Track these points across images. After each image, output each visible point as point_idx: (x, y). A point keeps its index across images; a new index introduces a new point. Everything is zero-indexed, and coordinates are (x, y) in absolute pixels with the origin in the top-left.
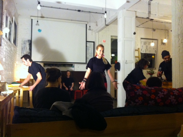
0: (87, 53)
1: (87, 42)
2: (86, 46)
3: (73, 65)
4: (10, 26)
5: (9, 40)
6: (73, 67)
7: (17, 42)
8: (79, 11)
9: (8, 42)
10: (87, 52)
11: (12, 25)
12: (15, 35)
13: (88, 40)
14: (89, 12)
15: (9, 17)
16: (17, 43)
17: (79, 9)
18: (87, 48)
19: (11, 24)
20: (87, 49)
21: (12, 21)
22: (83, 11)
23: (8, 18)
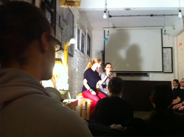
0: (164, 61)
1: (164, 49)
2: (163, 53)
3: (148, 74)
4: (83, 38)
5: (82, 51)
6: (148, 76)
7: (92, 53)
8: (152, 15)
9: (81, 53)
10: (164, 59)
11: (85, 37)
12: (88, 47)
13: (164, 46)
14: (164, 15)
15: (82, 30)
16: (92, 55)
17: (152, 14)
18: (164, 54)
19: (83, 37)
20: (164, 56)
21: (86, 34)
22: (156, 15)
23: (80, 31)
